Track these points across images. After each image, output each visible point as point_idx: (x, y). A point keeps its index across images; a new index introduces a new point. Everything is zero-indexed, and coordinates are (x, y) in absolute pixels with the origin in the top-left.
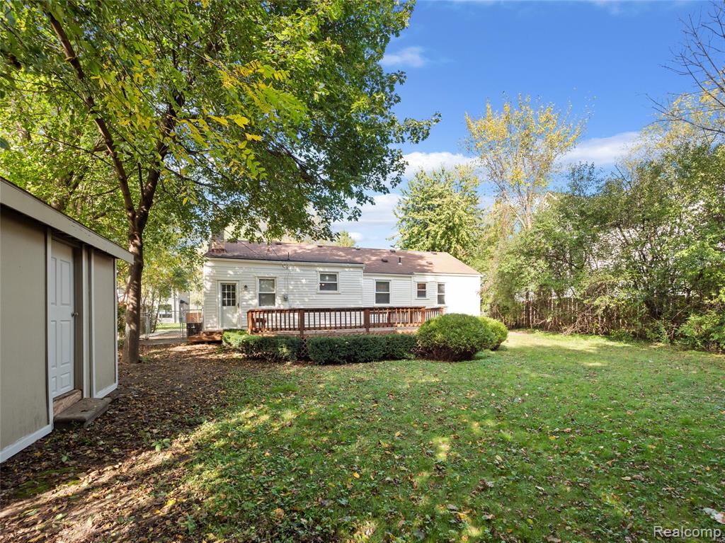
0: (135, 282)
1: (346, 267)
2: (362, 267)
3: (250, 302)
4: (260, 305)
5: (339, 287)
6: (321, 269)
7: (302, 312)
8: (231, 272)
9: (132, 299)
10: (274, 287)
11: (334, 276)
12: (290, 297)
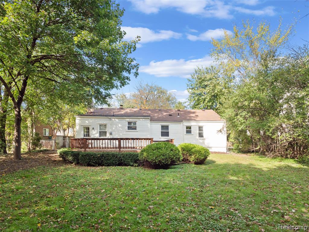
0: (17, 126)
1: (140, 119)
2: (149, 118)
3: (95, 135)
4: (100, 137)
5: (137, 128)
6: (128, 120)
7: (120, 140)
8: (87, 122)
9: (16, 133)
10: (106, 128)
11: (135, 123)
12: (113, 133)
